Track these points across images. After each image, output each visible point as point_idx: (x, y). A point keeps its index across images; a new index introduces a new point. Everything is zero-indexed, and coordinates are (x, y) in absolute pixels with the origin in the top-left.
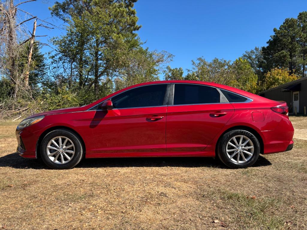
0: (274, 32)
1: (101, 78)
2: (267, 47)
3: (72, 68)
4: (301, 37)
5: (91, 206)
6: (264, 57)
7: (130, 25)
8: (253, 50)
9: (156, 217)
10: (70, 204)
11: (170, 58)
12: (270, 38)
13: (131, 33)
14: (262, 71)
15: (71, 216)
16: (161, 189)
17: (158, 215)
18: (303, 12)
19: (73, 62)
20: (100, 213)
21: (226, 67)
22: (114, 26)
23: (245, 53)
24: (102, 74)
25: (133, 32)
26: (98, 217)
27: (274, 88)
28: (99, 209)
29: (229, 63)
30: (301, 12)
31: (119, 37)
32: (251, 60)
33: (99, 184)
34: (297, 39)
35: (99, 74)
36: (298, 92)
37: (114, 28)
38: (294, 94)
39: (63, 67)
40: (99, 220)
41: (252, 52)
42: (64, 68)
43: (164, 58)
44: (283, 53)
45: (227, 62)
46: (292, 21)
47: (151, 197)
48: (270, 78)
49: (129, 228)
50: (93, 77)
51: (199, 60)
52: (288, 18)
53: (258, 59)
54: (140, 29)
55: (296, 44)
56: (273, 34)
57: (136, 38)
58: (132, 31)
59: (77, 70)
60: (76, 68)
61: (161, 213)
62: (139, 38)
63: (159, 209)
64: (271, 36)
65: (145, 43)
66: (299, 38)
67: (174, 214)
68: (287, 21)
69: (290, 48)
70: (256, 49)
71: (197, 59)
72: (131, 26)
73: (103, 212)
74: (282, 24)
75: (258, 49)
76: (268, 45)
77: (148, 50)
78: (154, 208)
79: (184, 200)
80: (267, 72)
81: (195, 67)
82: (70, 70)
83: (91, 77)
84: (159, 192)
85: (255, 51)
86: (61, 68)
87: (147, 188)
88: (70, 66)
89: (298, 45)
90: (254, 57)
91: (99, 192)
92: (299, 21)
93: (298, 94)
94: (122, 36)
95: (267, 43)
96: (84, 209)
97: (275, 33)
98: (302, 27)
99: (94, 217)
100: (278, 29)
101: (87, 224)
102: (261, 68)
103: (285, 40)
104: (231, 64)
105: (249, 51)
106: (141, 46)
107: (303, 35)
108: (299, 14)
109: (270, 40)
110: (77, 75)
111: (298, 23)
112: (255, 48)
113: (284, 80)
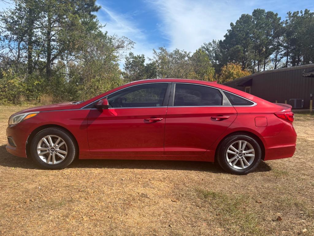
0: (231, 26)
1: (54, 62)
2: (224, 41)
3: (19, 49)
4: (255, 34)
5: (74, 213)
6: (220, 50)
7: (88, 4)
8: (210, 42)
9: (143, 220)
10: (50, 212)
11: (131, 45)
12: (227, 32)
13: (90, 14)
14: (218, 63)
15: (55, 225)
16: (141, 190)
17: (144, 218)
18: (258, 9)
19: (20, 42)
20: (86, 219)
21: (186, 58)
22: (70, 4)
23: (203, 45)
24: (55, 57)
25: (92, 13)
26: (85, 225)
27: (229, 82)
28: (84, 216)
29: (189, 54)
30: (256, 9)
31: (76, 18)
32: (208, 52)
33: (75, 187)
34: (251, 36)
35: (52, 57)
36: (249, 87)
37: (70, 6)
38: (247, 89)
39: (8, 46)
40: (87, 228)
41: (210, 44)
42: (10, 48)
43: (125, 44)
44: (238, 48)
45: (188, 53)
46: (248, 17)
47: (134, 199)
48: (225, 71)
49: (119, 233)
50: (44, 60)
51: (160, 49)
52: (244, 14)
53: (215, 51)
54: (99, 10)
55: (249, 40)
56: (230, 28)
57: (94, 20)
58: (90, 12)
59: (25, 51)
60: (24, 49)
61: (146, 216)
62: (98, 21)
63: (143, 211)
64: (228, 30)
65: (104, 26)
66: (252, 35)
67: (159, 215)
68: (243, 16)
69: (244, 44)
70: (214, 42)
71: (158, 48)
72: (89, 6)
73: (88, 218)
74: (239, 19)
75: (215, 42)
76: (225, 38)
77: (107, 35)
78: (138, 211)
79: (165, 200)
80: (223, 66)
81: (156, 56)
82: (18, 50)
83: (42, 60)
84: (140, 194)
85: (212, 43)
86: (6, 47)
87: (126, 190)
88: (17, 46)
89: (251, 41)
90: (211, 49)
91: (78, 196)
92: (253, 18)
93: (249, 88)
94: (79, 17)
95: (224, 36)
96: (67, 217)
97: (231, 28)
98: (256, 24)
99: (80, 225)
100: (235, 24)
101: (75, 232)
102: (217, 61)
103: (240, 35)
104: (191, 55)
105: (207, 43)
106: (100, 29)
107: (256, 32)
108: (253, 11)
109: (227, 34)
110: (26, 57)
111: (253, 19)
112: (212, 40)
113: (237, 74)
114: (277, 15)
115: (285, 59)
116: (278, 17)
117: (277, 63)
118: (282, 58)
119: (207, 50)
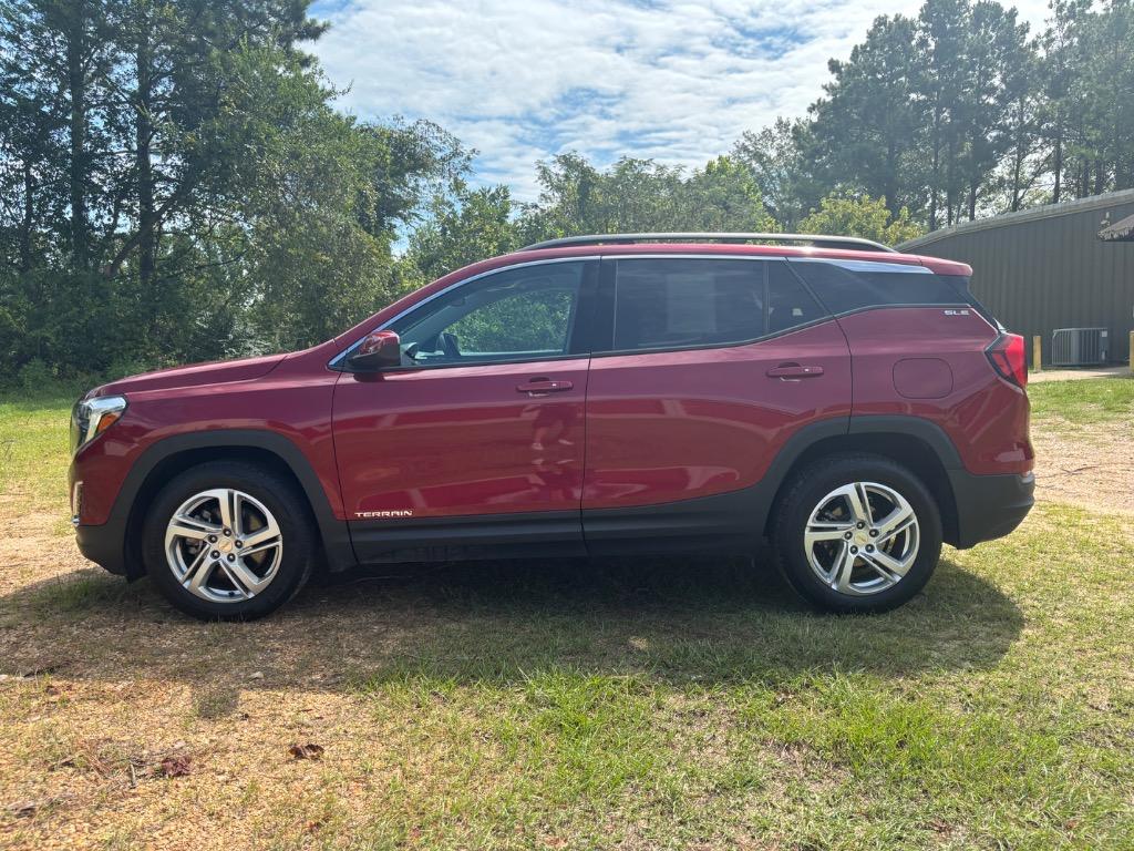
2: (813, 126)
8: (768, 127)
13: (288, 49)
23: (743, 140)
25: (297, 45)
32: (763, 164)
34: (914, 98)
41: (767, 134)
46: (901, 27)
52: (883, 15)
53: (788, 161)
54: (324, 36)
58: (288, 43)
62: (321, 72)
65: (343, 93)
66: (918, 94)
68: (880, 24)
70: (782, 125)
72: (287, 21)
75: (787, 125)
85: (775, 132)
90: (772, 153)
92: (922, 29)
98: (934, 50)
105: (758, 131)
106: (328, 103)
111: (921, 34)
112: (776, 121)
114: (1013, 14)
115: (1048, 179)
116: (1019, 21)
117: (1020, 193)
118: (1037, 174)
119: (759, 156)
